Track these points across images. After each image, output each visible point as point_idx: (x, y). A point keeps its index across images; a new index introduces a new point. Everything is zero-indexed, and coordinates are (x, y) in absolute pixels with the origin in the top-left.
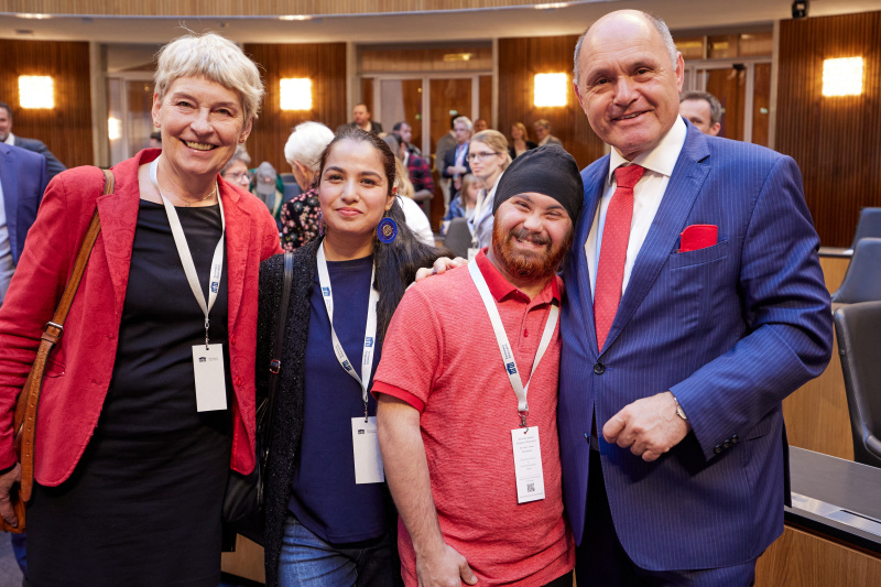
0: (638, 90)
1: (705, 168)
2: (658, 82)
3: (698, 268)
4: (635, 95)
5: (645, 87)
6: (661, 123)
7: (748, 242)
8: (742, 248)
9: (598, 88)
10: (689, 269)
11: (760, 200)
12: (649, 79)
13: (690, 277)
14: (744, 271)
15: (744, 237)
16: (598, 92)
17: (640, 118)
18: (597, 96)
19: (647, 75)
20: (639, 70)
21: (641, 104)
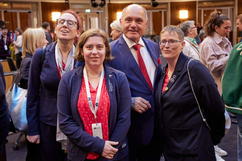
0: (137, 25)
2: (142, 25)
4: (136, 26)
5: (139, 25)
6: (140, 35)
9: (127, 21)
12: (140, 23)
17: (136, 32)
19: (141, 22)
20: (139, 20)
21: (137, 29)
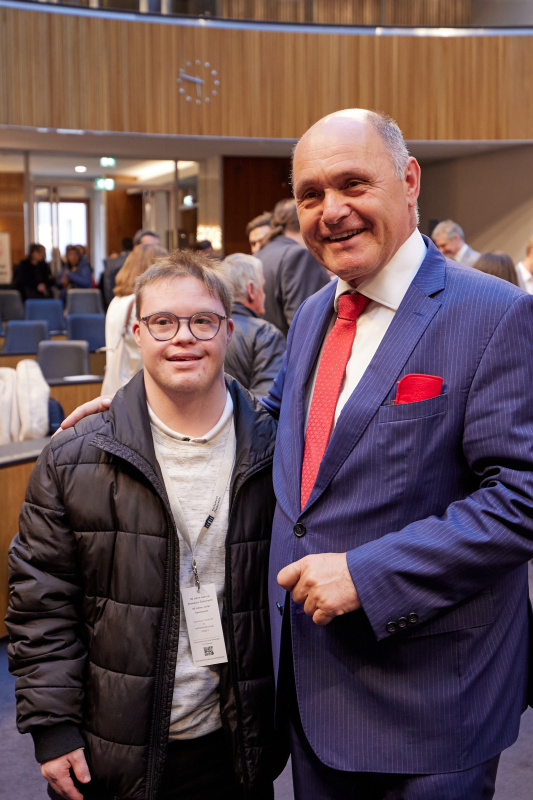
0: (348, 205)
1: (435, 303)
2: (373, 195)
3: (409, 424)
4: (345, 211)
5: (357, 202)
6: (379, 243)
7: (473, 397)
8: (464, 404)
9: (306, 202)
10: (399, 425)
11: (489, 348)
12: (362, 193)
13: (399, 433)
14: (467, 431)
15: (466, 391)
16: (307, 207)
18: (305, 210)
19: (360, 187)
20: (349, 182)
21: (354, 223)
